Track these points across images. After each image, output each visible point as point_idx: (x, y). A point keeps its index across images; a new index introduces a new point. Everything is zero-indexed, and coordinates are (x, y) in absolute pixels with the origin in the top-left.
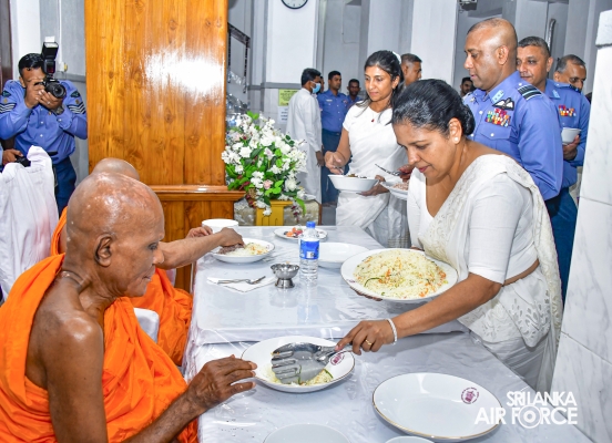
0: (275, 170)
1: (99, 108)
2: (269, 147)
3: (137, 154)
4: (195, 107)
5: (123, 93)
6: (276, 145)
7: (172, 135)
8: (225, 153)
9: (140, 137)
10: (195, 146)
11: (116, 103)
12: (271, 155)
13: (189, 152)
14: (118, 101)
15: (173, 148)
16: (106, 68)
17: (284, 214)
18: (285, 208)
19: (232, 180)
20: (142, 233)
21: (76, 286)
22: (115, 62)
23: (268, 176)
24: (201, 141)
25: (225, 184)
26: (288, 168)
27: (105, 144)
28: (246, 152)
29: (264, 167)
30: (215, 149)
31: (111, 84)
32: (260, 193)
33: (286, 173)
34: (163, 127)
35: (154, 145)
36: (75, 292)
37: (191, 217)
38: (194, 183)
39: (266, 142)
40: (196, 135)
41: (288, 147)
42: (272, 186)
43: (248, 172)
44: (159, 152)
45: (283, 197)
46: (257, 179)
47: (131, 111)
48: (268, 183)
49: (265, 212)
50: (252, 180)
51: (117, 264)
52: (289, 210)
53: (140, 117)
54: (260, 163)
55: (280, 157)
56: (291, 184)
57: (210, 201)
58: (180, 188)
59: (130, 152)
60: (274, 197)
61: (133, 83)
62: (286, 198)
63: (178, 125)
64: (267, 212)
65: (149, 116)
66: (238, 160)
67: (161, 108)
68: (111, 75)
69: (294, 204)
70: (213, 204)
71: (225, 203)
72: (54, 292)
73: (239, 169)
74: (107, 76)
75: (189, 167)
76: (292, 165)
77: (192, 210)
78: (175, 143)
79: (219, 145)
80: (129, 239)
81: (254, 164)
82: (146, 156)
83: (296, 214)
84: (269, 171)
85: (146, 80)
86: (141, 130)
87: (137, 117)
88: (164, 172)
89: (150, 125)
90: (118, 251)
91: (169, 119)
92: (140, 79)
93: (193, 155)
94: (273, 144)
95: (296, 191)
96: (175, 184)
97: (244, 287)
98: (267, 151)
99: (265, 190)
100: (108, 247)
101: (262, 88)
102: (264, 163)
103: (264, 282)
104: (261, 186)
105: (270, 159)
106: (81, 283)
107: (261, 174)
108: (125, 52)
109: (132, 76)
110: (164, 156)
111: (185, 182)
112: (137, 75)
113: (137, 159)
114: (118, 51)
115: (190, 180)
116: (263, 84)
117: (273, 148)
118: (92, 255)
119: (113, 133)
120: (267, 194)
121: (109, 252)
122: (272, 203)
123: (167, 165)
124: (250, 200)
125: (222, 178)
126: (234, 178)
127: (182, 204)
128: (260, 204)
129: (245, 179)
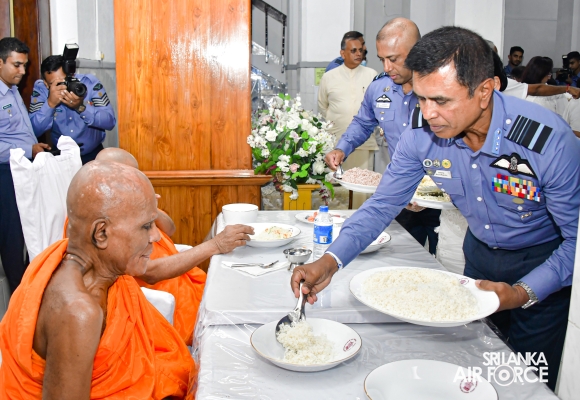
0: (302, 153)
1: (129, 96)
2: (296, 130)
3: (165, 140)
4: (221, 92)
5: (151, 82)
6: (303, 128)
7: (199, 120)
8: (251, 137)
9: (167, 123)
10: (222, 131)
11: (144, 91)
12: (297, 138)
13: (215, 136)
14: (147, 88)
15: (200, 134)
16: (134, 57)
17: (313, 197)
18: (313, 191)
19: (259, 164)
20: (134, 215)
21: (80, 269)
22: (143, 50)
23: (295, 160)
24: (227, 126)
25: (252, 168)
26: (315, 151)
27: (134, 131)
28: (272, 136)
29: (291, 150)
30: (241, 133)
31: (139, 73)
32: (286, 177)
33: (313, 156)
34: (190, 112)
35: (182, 131)
36: (79, 274)
37: (218, 201)
38: (221, 168)
39: (292, 124)
40: (222, 120)
41: (315, 129)
42: (299, 170)
43: (275, 156)
44: (186, 138)
45: (310, 180)
46: (283, 163)
47: (159, 99)
48: (296, 166)
49: (291, 196)
50: (278, 164)
51: (114, 245)
52: (317, 193)
53: (168, 104)
54: (286, 147)
55: (307, 140)
56: (319, 168)
57: (237, 186)
58: (208, 173)
59: (159, 138)
60: (301, 181)
61: (161, 71)
62: (314, 181)
63: (205, 110)
64: (294, 196)
65: (176, 103)
66: (264, 143)
67: (187, 95)
68: (139, 64)
69: (323, 187)
70: (240, 189)
71: (251, 188)
72: (60, 273)
73: (266, 153)
74: (135, 65)
75: (216, 152)
76: (319, 147)
77: (219, 195)
78: (202, 128)
79: (245, 129)
80: (122, 221)
81: (281, 147)
82: (173, 143)
83: (324, 198)
84: (296, 154)
85: (172, 68)
86: (168, 117)
87: (165, 103)
88: (191, 157)
89: (177, 111)
90: (113, 234)
91: (195, 105)
92: (166, 67)
93: (219, 140)
94: (299, 127)
95: (324, 174)
96: (203, 169)
97: (257, 271)
98: (293, 135)
99: (291, 174)
100: (104, 231)
101: (297, 67)
102: (291, 147)
103: (276, 267)
104: (287, 170)
105: (296, 141)
106: (84, 265)
107: (287, 158)
108: (152, 41)
109: (159, 65)
110: (192, 141)
111: (212, 167)
112: (164, 63)
113: (166, 145)
114: (145, 40)
115: (216, 164)
116: (298, 64)
117: (299, 131)
118: (90, 240)
119: (142, 120)
120: (294, 177)
121: (105, 236)
122: (299, 186)
123: (194, 150)
124: (277, 184)
125: (249, 163)
126: (261, 162)
127: (209, 189)
128: (287, 188)
129: (271, 163)
